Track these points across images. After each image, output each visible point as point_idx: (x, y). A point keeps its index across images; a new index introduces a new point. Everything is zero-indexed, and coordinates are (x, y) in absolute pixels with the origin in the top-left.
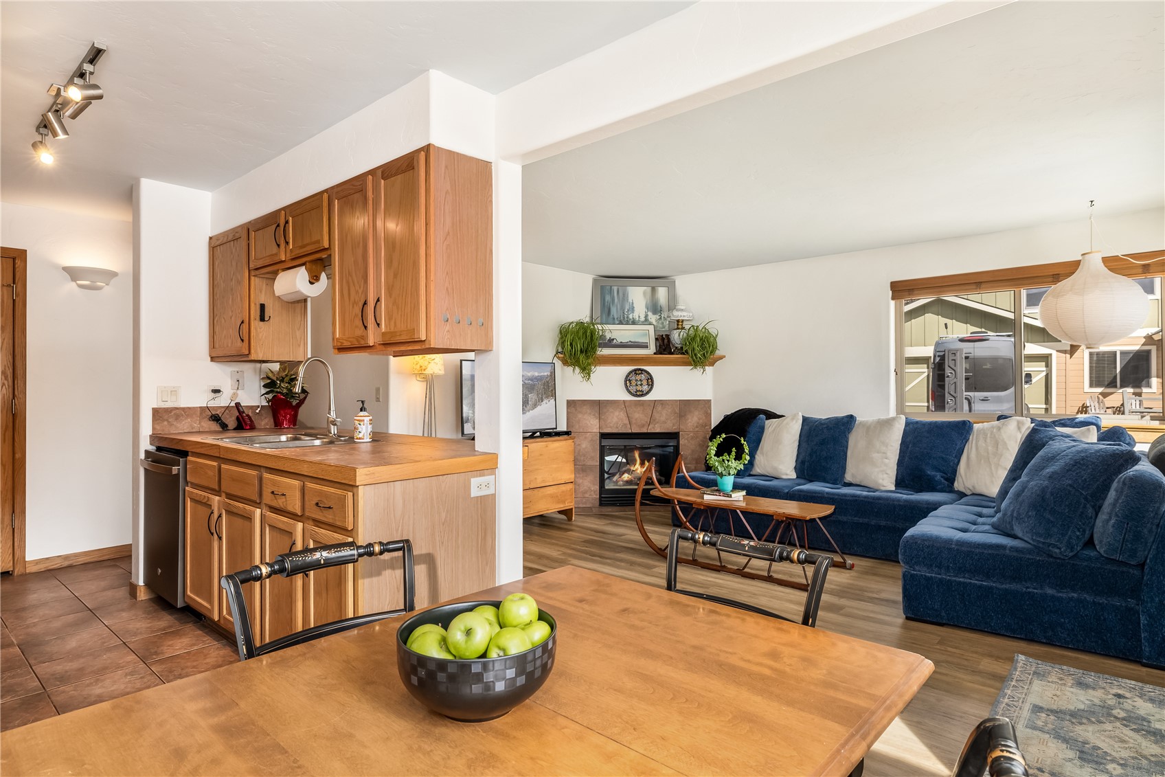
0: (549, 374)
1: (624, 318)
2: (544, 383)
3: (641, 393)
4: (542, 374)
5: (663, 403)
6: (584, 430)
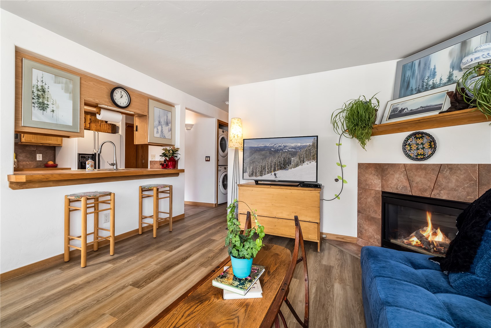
0: (311, 144)
1: (423, 86)
2: (306, 150)
3: (422, 157)
4: (305, 144)
5: (451, 168)
6: (369, 187)
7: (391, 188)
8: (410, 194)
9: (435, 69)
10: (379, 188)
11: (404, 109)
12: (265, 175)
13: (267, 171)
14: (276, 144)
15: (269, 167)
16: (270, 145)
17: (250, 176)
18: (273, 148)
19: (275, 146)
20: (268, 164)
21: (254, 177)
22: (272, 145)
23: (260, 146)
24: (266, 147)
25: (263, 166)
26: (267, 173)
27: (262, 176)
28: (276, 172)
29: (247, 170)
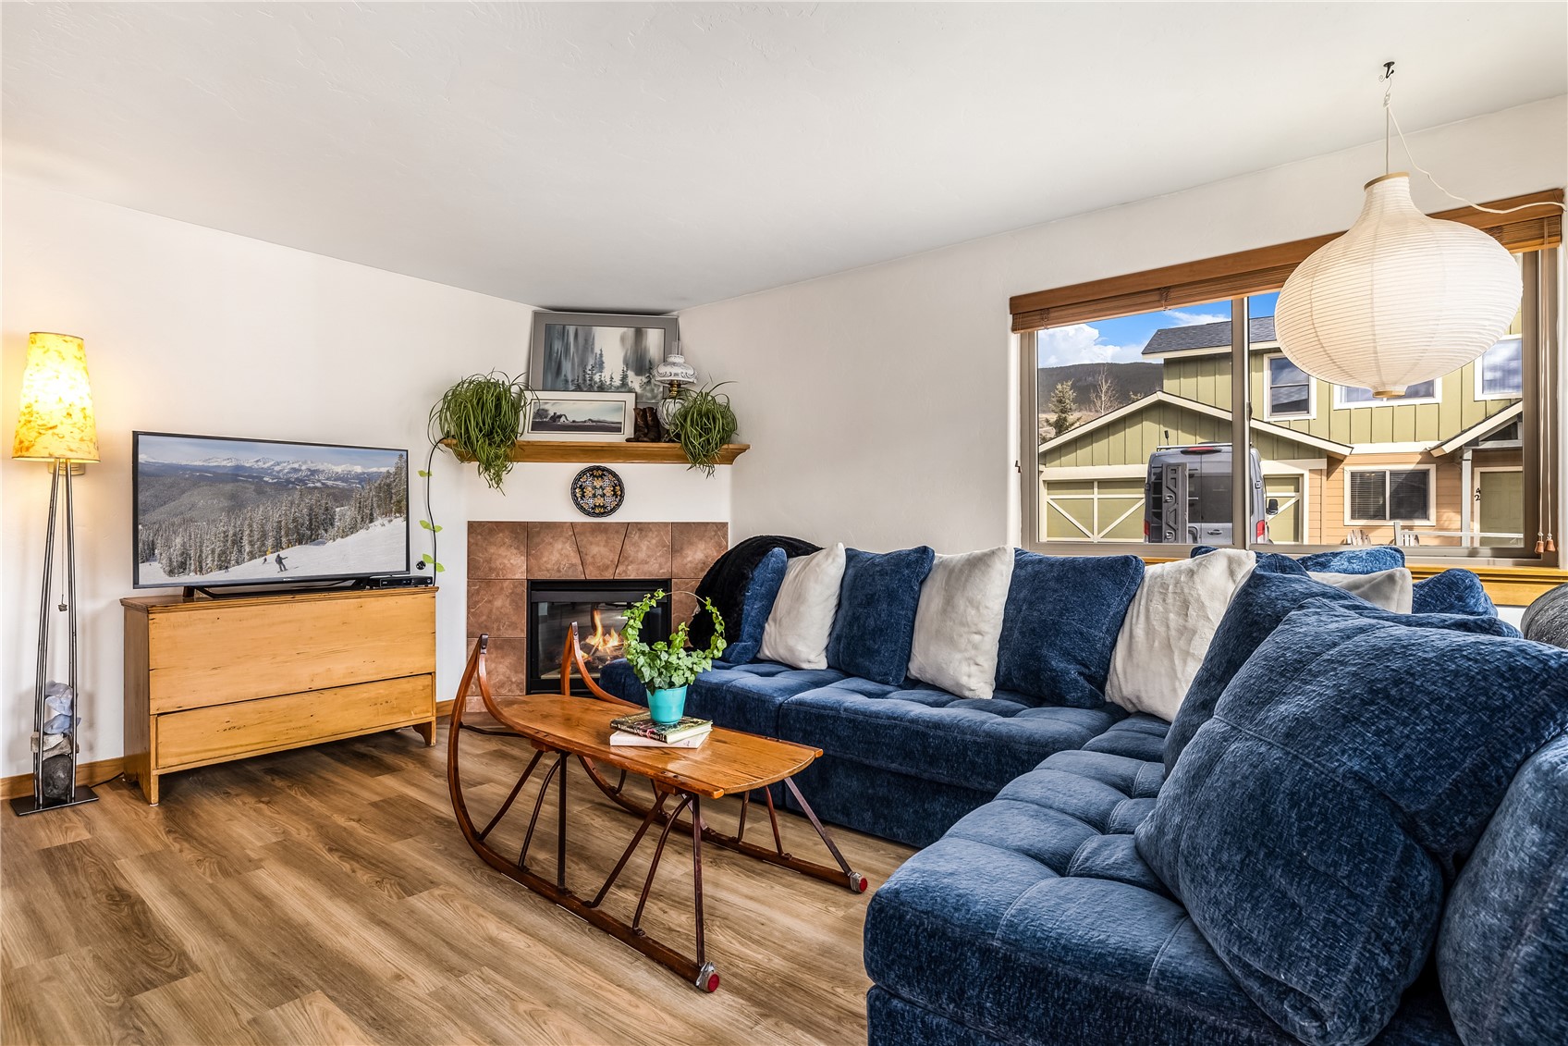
0: (392, 470)
1: (585, 380)
2: (380, 487)
3: (602, 510)
4: (374, 470)
5: (642, 528)
6: (498, 574)
7: (548, 571)
8: (583, 577)
9: (601, 355)
10: (521, 575)
11: (560, 417)
12: (238, 563)
13: (247, 550)
14: (281, 463)
15: (256, 537)
16: (259, 463)
17: (171, 573)
18: (270, 474)
19: (277, 468)
20: (250, 525)
21: (192, 574)
22: (266, 466)
23: (215, 464)
24: (238, 468)
25: (231, 533)
26: (247, 557)
27: (227, 568)
28: (282, 553)
29: (156, 551)
